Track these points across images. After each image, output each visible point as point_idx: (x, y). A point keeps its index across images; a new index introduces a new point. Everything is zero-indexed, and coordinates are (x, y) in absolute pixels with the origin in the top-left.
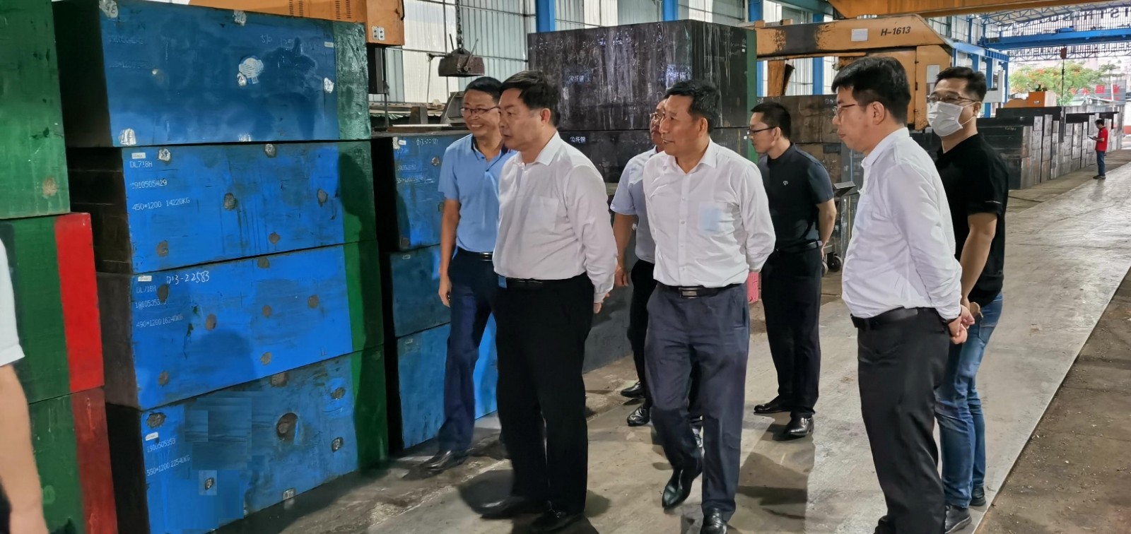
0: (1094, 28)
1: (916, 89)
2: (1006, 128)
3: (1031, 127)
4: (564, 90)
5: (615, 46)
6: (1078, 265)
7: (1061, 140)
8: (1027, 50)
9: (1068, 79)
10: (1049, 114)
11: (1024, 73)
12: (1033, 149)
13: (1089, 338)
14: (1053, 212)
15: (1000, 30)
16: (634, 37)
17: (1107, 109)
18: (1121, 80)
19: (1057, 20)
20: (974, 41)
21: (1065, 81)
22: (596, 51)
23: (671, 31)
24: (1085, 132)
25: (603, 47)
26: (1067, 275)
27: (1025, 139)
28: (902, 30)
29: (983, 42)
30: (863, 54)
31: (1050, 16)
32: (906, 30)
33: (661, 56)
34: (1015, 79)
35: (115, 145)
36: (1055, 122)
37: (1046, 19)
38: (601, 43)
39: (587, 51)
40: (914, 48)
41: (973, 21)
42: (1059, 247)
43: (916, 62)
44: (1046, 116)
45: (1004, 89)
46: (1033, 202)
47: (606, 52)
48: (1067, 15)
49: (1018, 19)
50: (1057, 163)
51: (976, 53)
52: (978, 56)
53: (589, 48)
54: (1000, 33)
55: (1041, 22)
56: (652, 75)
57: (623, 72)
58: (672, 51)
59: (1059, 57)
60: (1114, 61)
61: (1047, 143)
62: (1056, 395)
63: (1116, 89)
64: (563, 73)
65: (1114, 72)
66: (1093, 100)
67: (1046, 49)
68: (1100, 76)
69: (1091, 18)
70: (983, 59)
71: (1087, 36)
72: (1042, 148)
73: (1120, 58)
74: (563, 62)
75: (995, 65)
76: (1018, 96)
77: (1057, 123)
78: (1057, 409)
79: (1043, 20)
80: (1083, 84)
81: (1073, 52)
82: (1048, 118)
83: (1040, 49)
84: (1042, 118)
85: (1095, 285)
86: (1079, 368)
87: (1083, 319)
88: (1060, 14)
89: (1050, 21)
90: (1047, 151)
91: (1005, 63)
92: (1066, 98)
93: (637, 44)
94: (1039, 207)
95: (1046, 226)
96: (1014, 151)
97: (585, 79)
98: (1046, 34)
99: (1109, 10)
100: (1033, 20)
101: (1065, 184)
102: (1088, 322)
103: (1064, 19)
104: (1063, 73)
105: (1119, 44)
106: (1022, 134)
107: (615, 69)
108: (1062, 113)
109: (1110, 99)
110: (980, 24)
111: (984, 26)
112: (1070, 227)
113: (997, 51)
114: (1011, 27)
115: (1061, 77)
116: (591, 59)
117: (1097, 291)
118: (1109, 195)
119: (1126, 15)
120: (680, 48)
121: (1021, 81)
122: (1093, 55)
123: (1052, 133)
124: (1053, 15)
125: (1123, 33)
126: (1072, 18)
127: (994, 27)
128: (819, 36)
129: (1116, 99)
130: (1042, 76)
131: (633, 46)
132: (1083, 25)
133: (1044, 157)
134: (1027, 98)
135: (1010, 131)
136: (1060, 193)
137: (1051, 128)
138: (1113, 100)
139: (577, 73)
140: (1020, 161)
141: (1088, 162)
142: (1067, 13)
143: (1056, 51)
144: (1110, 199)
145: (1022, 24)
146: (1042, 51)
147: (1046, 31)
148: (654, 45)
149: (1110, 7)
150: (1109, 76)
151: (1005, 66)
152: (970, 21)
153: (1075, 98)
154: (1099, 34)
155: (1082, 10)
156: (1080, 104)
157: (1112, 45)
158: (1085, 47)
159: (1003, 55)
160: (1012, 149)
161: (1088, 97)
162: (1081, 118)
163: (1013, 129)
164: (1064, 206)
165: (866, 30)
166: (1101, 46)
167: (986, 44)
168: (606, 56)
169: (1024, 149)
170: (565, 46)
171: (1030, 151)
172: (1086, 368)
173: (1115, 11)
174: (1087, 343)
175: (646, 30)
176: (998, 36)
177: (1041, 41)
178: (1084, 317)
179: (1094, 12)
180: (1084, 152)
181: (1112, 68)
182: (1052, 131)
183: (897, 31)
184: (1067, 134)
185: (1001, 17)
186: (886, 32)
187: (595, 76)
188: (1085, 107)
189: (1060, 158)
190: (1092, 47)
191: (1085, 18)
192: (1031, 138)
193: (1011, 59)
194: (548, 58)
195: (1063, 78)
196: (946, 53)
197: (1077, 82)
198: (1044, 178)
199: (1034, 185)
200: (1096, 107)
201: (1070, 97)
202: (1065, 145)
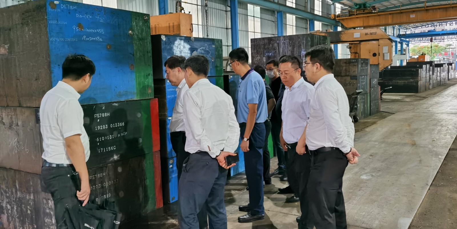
0: (443, 30)
1: (379, 55)
2: (412, 69)
3: (422, 69)
4: (264, 58)
5: (283, 43)
6: (445, 119)
7: (433, 74)
8: (416, 39)
9: (433, 50)
10: (428, 64)
11: (415, 48)
12: (423, 78)
13: (453, 143)
14: (433, 101)
15: (405, 31)
16: (290, 40)
17: (449, 61)
18: (454, 50)
19: (428, 27)
20: (395, 35)
21: (432, 51)
22: (276, 45)
23: (303, 37)
24: (442, 71)
25: (278, 43)
26: (442, 123)
27: (419, 74)
28: (373, 33)
29: (399, 36)
30: (358, 42)
31: (425, 25)
32: (375, 33)
33: (300, 46)
34: (412, 50)
35: (164, 78)
36: (430, 67)
37: (424, 27)
38: (278, 42)
39: (273, 45)
40: (378, 40)
41: (395, 27)
42: (437, 113)
43: (379, 45)
44: (427, 65)
45: (408, 54)
46: (424, 98)
47: (279, 45)
48: (432, 25)
49: (413, 27)
50: (432, 83)
51: (396, 40)
52: (397, 41)
53: (273, 44)
54: (406, 32)
55: (422, 28)
56: (296, 52)
57: (286, 52)
58: (304, 44)
59: (429, 41)
60: (451, 43)
61: (428, 75)
62: (444, 160)
63: (452, 54)
64: (264, 52)
65: (451, 47)
66: (443, 58)
67: (424, 39)
68: (446, 48)
69: (442, 26)
70: (399, 42)
71: (441, 33)
72: (426, 77)
73: (453, 42)
74: (264, 48)
75: (404, 45)
76: (413, 57)
77: (431, 68)
78: (445, 163)
79: (422, 27)
80: (439, 52)
81: (435, 39)
82: (428, 66)
83: (422, 38)
84: (425, 65)
85: (453, 126)
86: (450, 152)
87: (450, 137)
88: (430, 24)
89: (426, 27)
90: (428, 78)
91: (408, 44)
92: (433, 57)
93: (291, 42)
94: (427, 100)
95: (431, 106)
96: (416, 78)
97: (272, 54)
98: (424, 32)
99: (449, 23)
100: (419, 27)
101: (436, 91)
102: (452, 138)
103: (431, 26)
104: (431, 47)
105: (453, 36)
106: (419, 72)
107: (283, 51)
108: (433, 63)
109: (450, 57)
110: (397, 29)
111: (399, 30)
112: (440, 107)
113: (405, 39)
114: (410, 30)
115: (430, 49)
116: (274, 47)
117: (454, 128)
118: (453, 95)
119: (456, 25)
120: (307, 43)
121: (415, 51)
122: (443, 40)
123: (430, 71)
124: (427, 25)
125: (455, 32)
126: (434, 26)
127: (403, 30)
128: (341, 36)
129: (453, 57)
130: (423, 49)
131: (289, 43)
132: (439, 28)
133: (427, 81)
134: (417, 58)
135: (414, 71)
136: (434, 94)
137: (429, 69)
138: (451, 58)
139: (269, 52)
140: (418, 82)
141: (443, 83)
142: (432, 24)
143: (428, 39)
144: (453, 96)
145: (414, 29)
146: (422, 39)
147: (424, 31)
148: (297, 43)
149: (449, 21)
150: (449, 48)
151: (408, 45)
152: (394, 28)
153: (436, 57)
154: (445, 32)
155: (438, 23)
156: (438, 60)
157: (451, 36)
158: (439, 37)
159: (407, 41)
160: (414, 77)
161: (441, 57)
162: (440, 65)
163: (415, 70)
164: (436, 99)
165: (359, 33)
166: (446, 37)
167: (400, 37)
168: (280, 47)
169: (419, 77)
170: (264, 43)
171: (422, 78)
172: (453, 152)
173: (451, 23)
174: (452, 144)
175: (294, 37)
176: (405, 33)
177: (423, 35)
178: (450, 136)
179: (443, 23)
180: (442, 79)
181: (450, 45)
182: (429, 71)
183: (371, 34)
184: (435, 72)
185: (406, 26)
186: (367, 34)
187: (275, 53)
188: (440, 61)
189: (433, 81)
190: (443, 37)
191: (440, 26)
192: (422, 73)
193: (410, 42)
194: (258, 47)
195: (431, 50)
196: (390, 42)
197: (437, 51)
198: (427, 89)
199: (423, 92)
200: (444, 61)
201: (434, 57)
202: (435, 76)
